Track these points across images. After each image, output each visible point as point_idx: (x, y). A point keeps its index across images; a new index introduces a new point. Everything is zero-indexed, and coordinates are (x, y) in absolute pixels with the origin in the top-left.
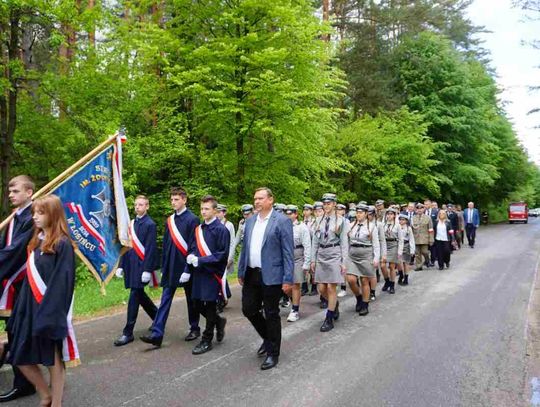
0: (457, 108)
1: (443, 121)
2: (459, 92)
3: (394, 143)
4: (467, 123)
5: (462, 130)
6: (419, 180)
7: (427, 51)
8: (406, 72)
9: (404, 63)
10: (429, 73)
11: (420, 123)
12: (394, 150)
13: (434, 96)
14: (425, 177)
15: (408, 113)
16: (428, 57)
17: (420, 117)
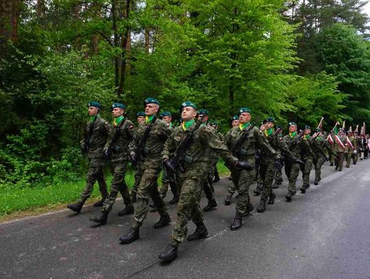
0: (358, 73)
1: (348, 80)
2: (360, 62)
3: (318, 94)
4: (364, 82)
5: (360, 86)
6: (331, 118)
7: (339, 36)
8: (325, 49)
9: (324, 43)
10: (340, 50)
11: (333, 82)
12: (318, 98)
13: (343, 65)
14: (335, 116)
15: (326, 76)
16: (340, 39)
17: (333, 78)
